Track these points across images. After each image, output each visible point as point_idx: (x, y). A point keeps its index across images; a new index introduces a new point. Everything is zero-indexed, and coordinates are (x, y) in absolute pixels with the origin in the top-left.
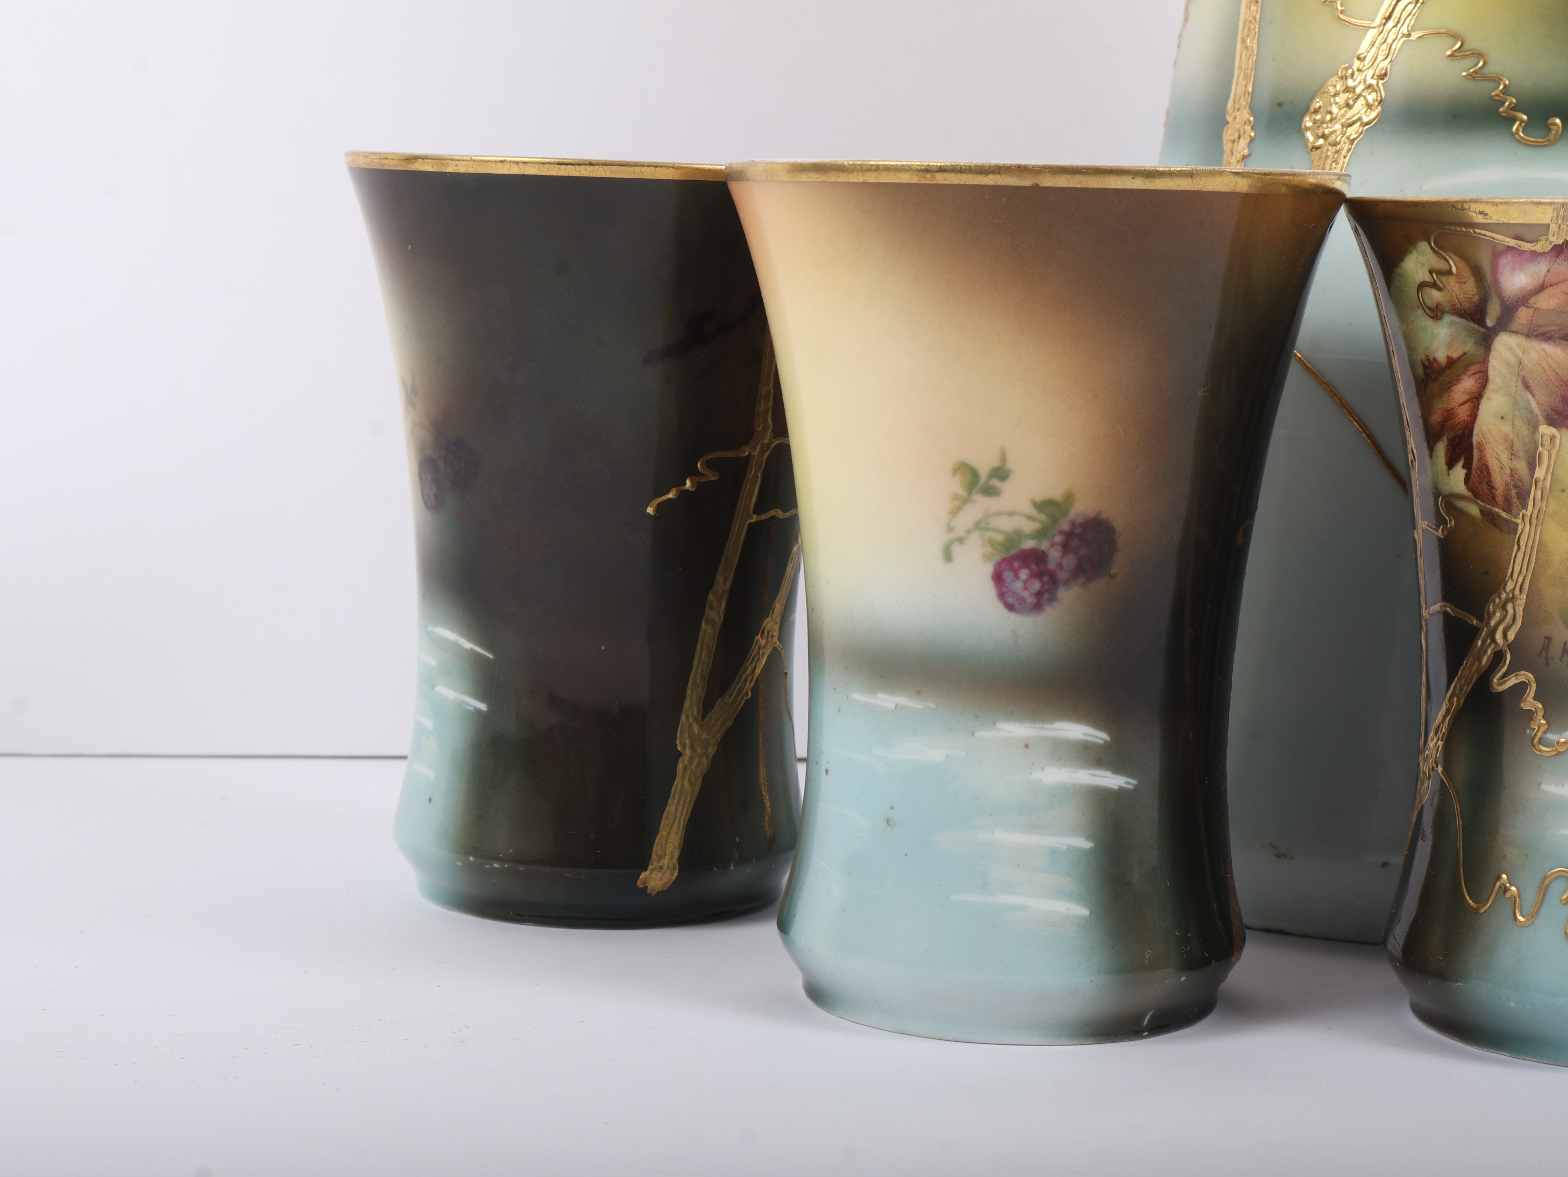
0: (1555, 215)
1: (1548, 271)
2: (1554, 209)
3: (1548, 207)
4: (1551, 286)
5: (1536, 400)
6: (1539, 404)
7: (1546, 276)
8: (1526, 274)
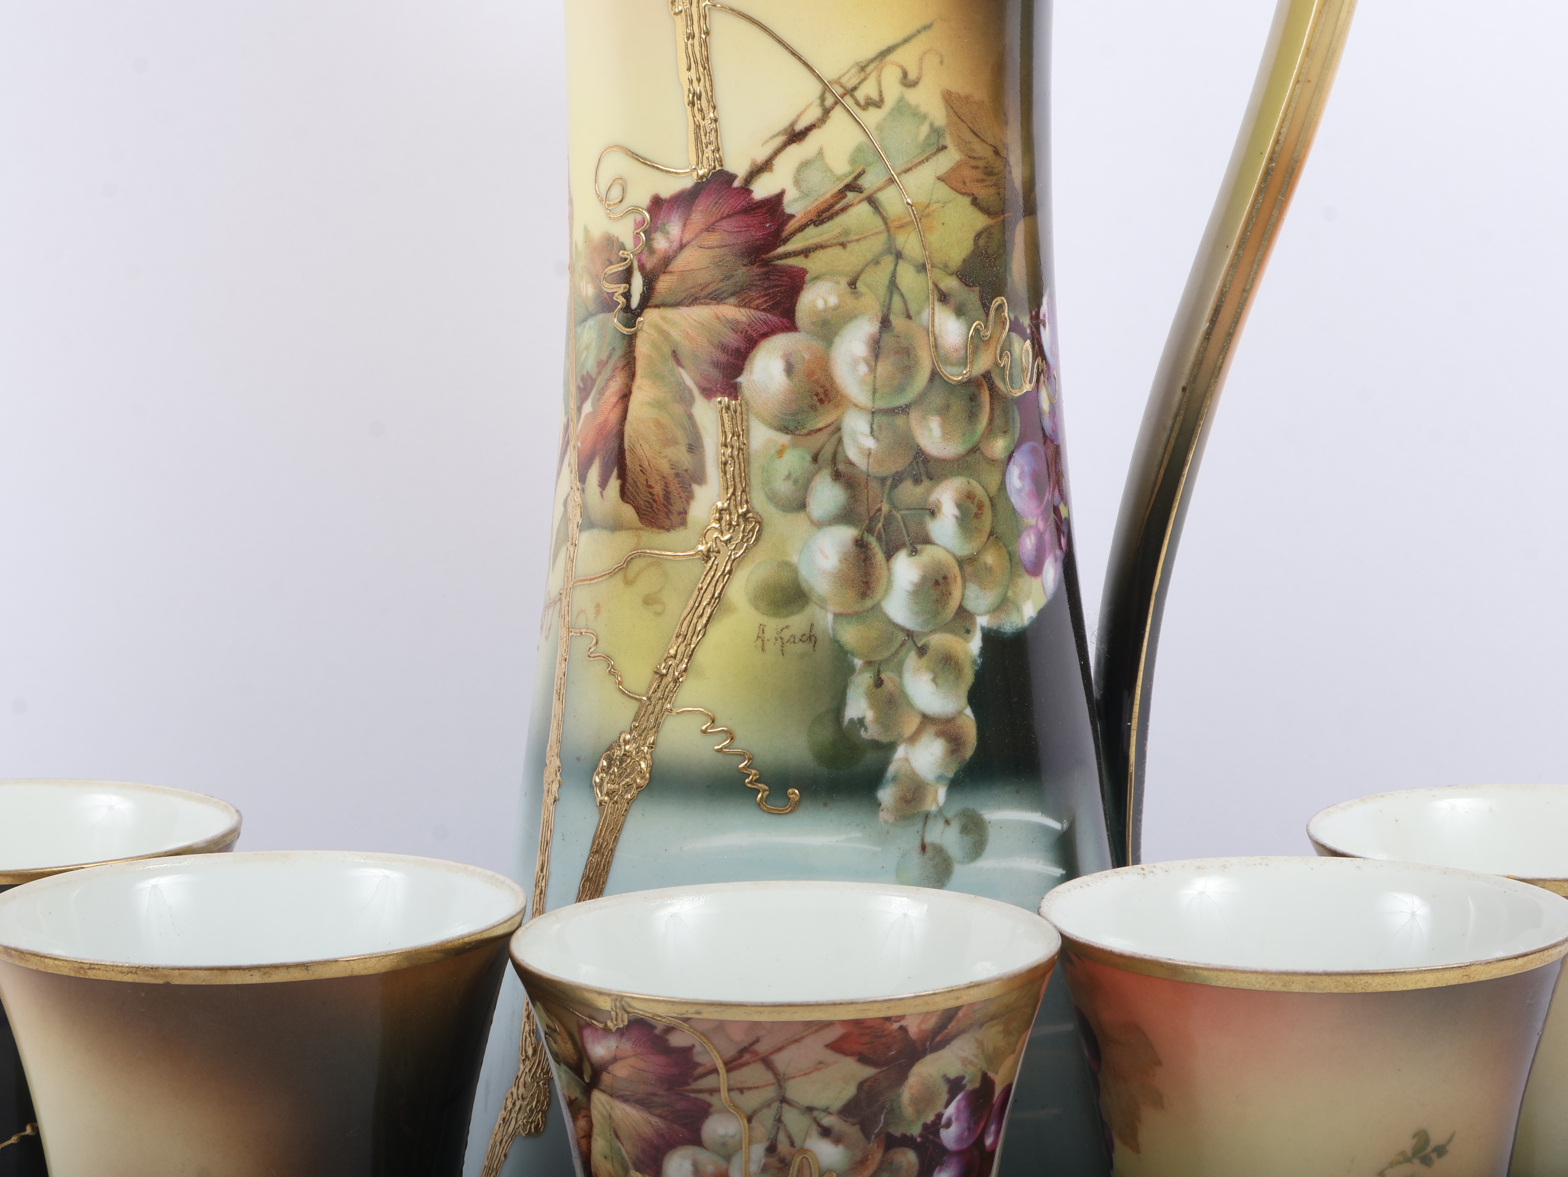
0: (613, 1004)
1: (617, 1047)
2: (612, 1000)
3: (607, 997)
4: (621, 1059)
5: (625, 1149)
6: (627, 1153)
7: (616, 1051)
8: (602, 1047)
